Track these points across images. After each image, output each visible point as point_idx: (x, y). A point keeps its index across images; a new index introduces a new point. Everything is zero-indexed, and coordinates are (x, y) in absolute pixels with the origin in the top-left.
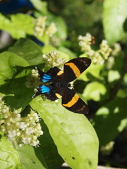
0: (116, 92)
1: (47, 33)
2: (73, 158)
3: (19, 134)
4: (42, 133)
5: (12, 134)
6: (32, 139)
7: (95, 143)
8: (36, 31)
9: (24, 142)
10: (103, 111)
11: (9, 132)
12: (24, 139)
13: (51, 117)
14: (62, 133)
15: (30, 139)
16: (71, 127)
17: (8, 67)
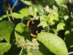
0: (70, 24)
1: (34, 12)
2: (57, 51)
3: (31, 47)
4: (39, 44)
5: (28, 48)
6: (36, 47)
7: (63, 43)
8: (30, 13)
9: (34, 49)
10: (67, 32)
11: (27, 47)
12: (33, 48)
13: (43, 40)
14: (50, 44)
15: (35, 47)
16: (52, 41)
17: (22, 28)
